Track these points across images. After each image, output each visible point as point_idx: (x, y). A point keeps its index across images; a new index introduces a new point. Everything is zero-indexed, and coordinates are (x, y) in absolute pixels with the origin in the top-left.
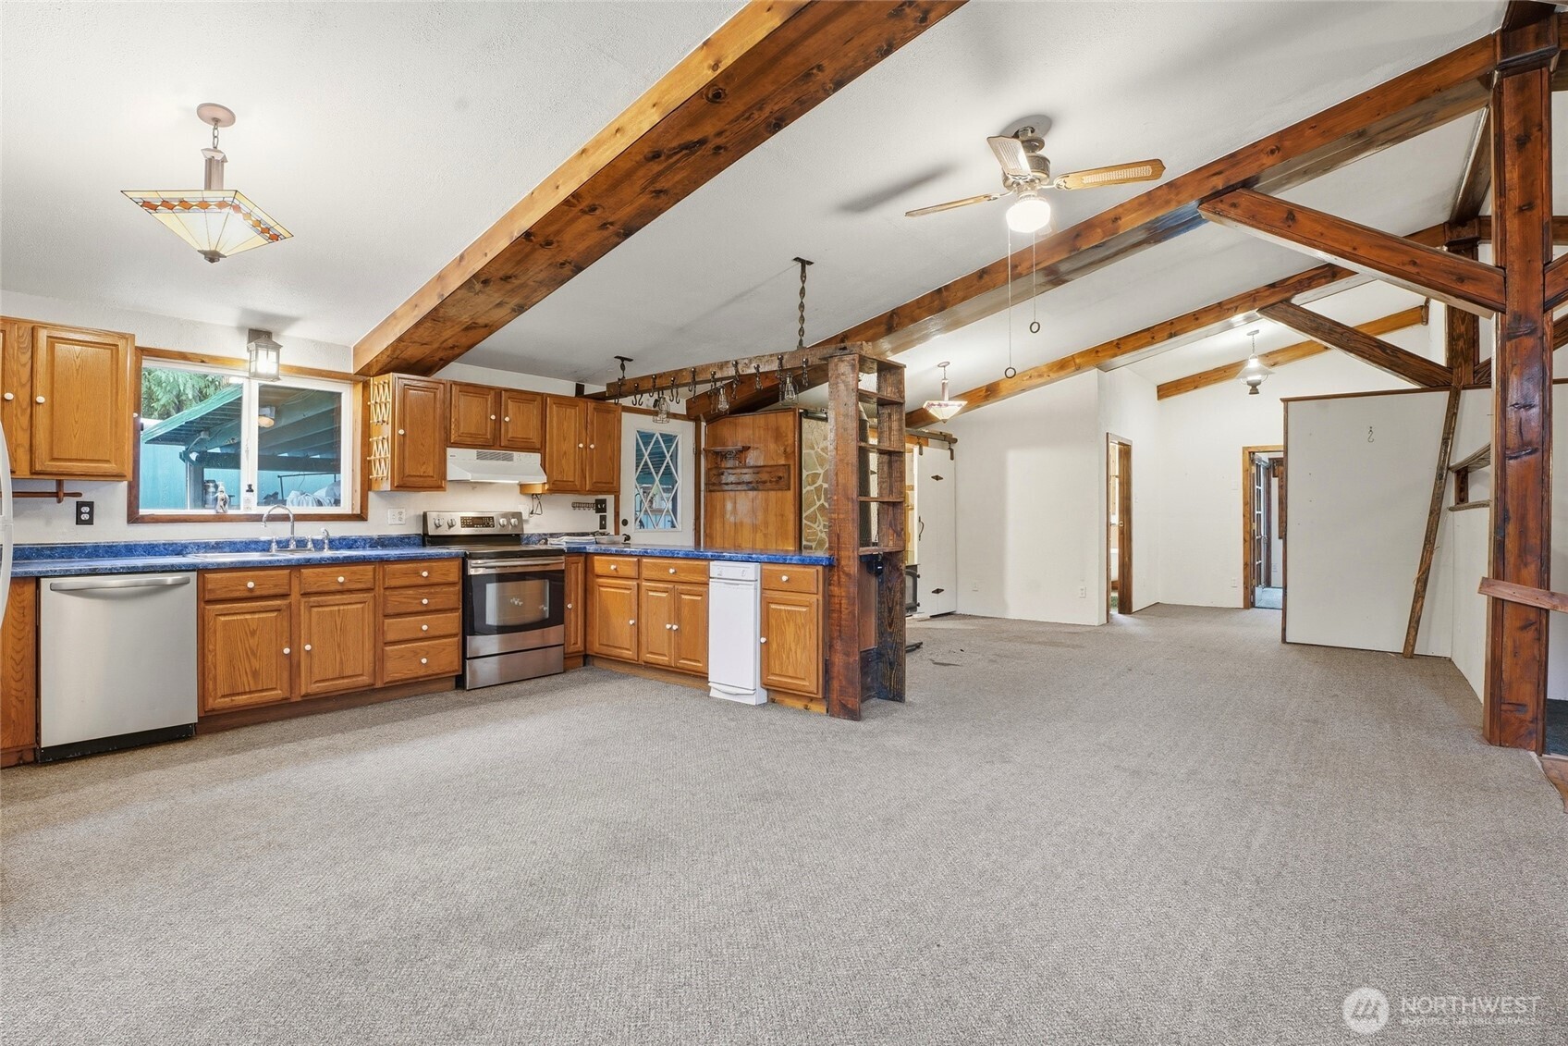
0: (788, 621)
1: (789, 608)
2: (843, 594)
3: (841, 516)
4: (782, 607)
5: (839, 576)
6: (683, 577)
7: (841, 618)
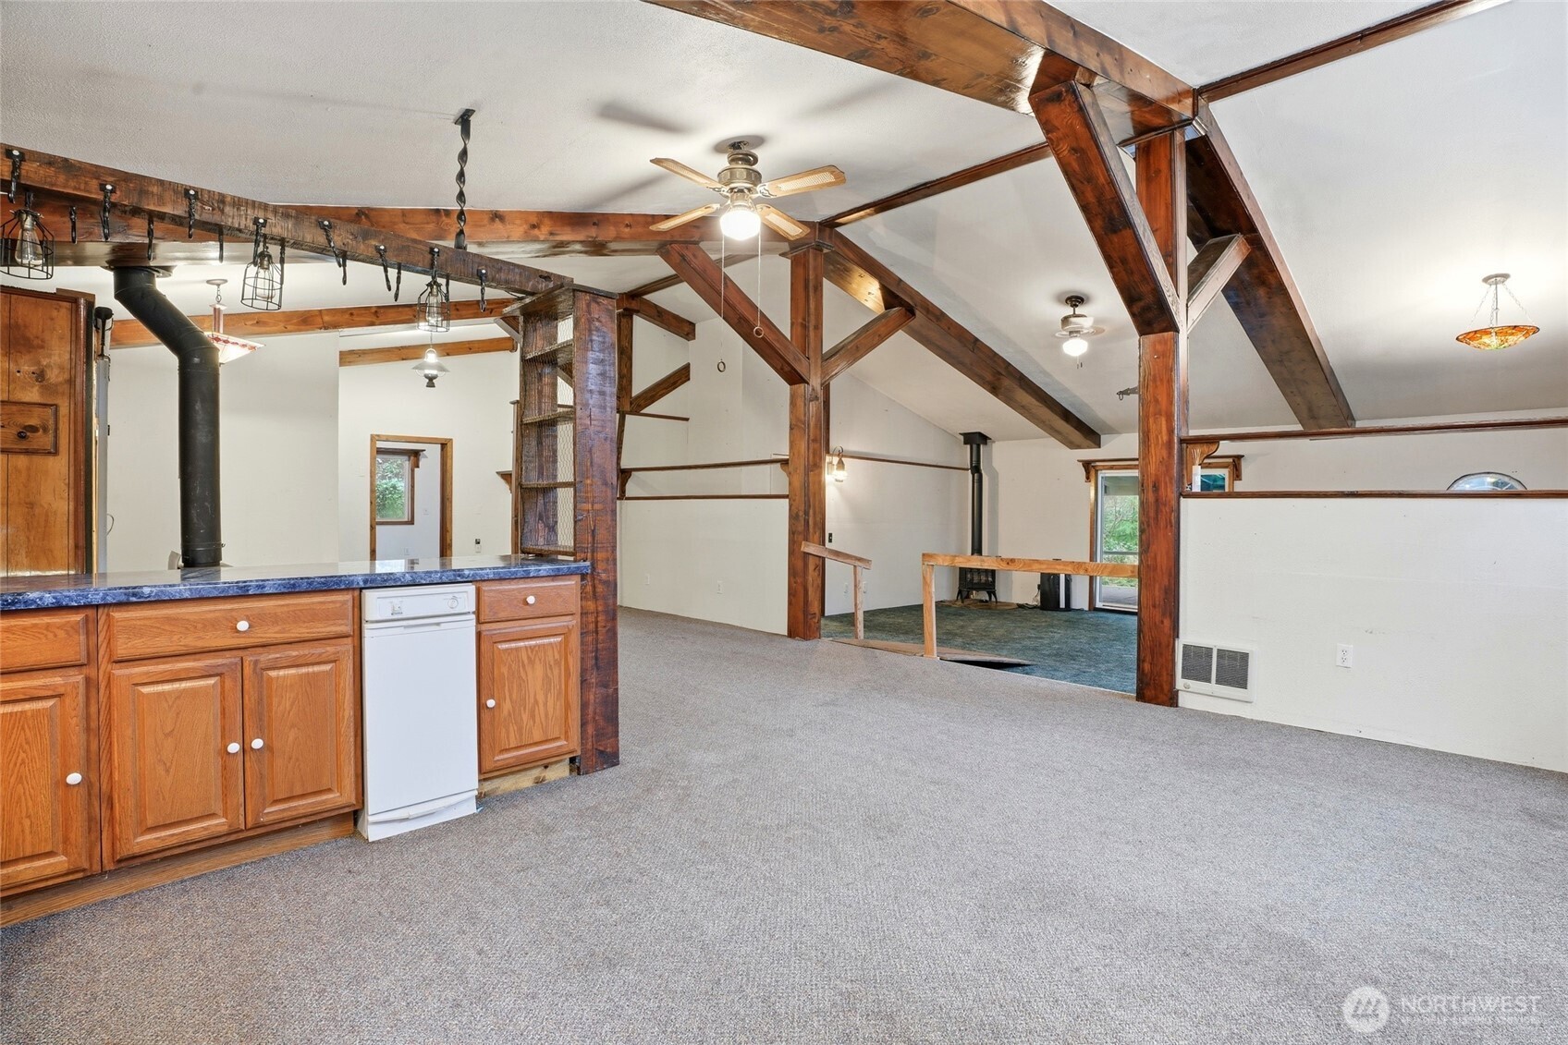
0: (531, 662)
1: (533, 642)
2: (600, 608)
3: (597, 506)
4: (521, 644)
5: (594, 587)
6: (271, 634)
7: (597, 640)
